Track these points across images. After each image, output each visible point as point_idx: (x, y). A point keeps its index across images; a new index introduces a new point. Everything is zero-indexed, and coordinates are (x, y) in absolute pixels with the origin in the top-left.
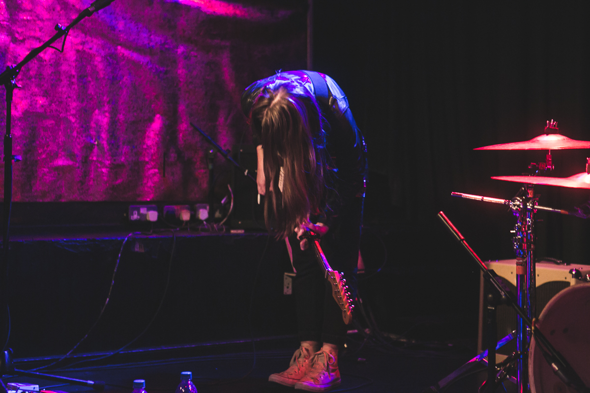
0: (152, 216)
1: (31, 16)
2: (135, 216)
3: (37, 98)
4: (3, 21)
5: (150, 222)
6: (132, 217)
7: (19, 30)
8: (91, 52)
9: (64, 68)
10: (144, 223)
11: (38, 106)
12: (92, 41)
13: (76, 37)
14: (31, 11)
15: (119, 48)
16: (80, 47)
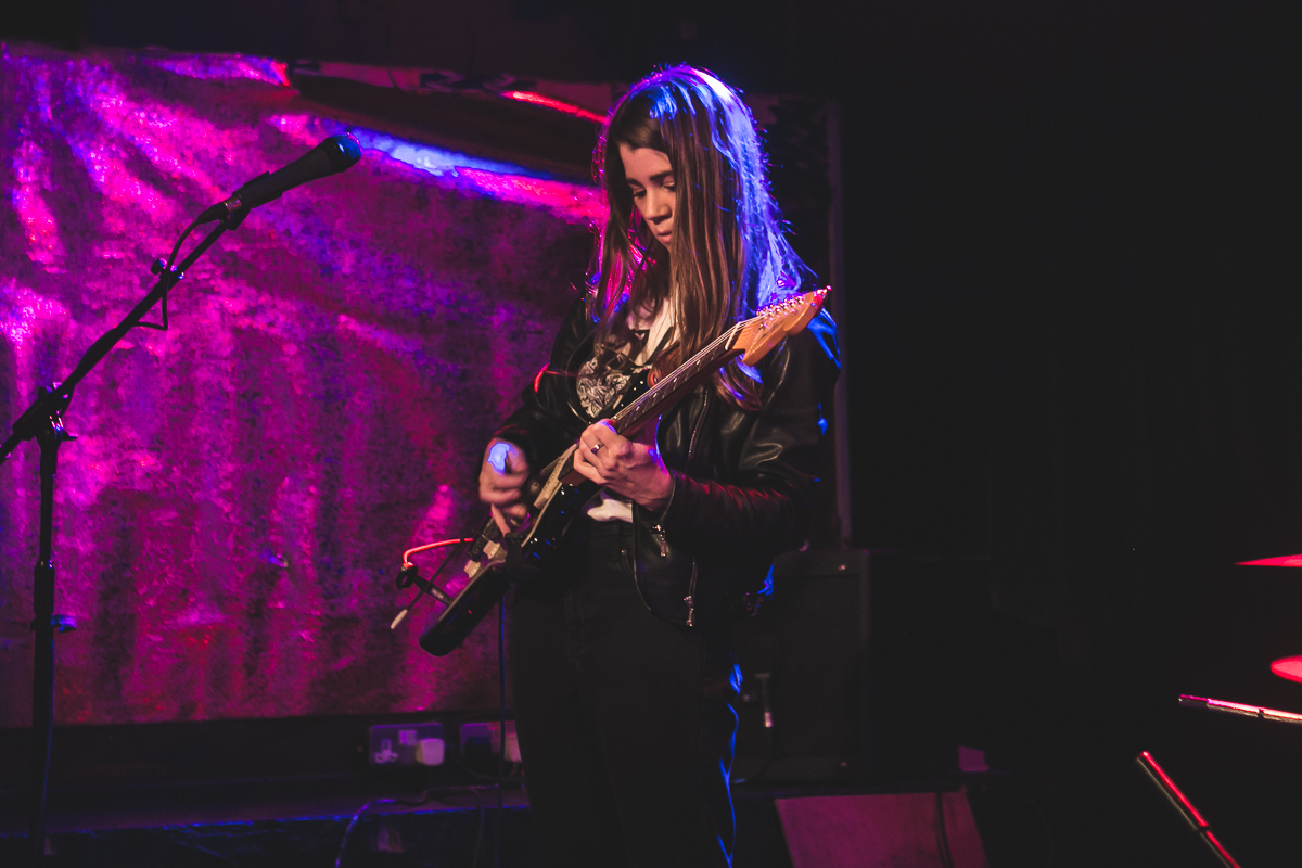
0: (431, 752)
1: (123, 250)
2: (386, 755)
3: (136, 456)
4: (51, 265)
5: (423, 769)
6: (377, 755)
7: (93, 286)
8: (273, 331)
9: (203, 375)
10: (410, 774)
11: (138, 474)
12: (274, 306)
13: (234, 296)
14: (122, 236)
15: (343, 318)
16: (244, 322)
